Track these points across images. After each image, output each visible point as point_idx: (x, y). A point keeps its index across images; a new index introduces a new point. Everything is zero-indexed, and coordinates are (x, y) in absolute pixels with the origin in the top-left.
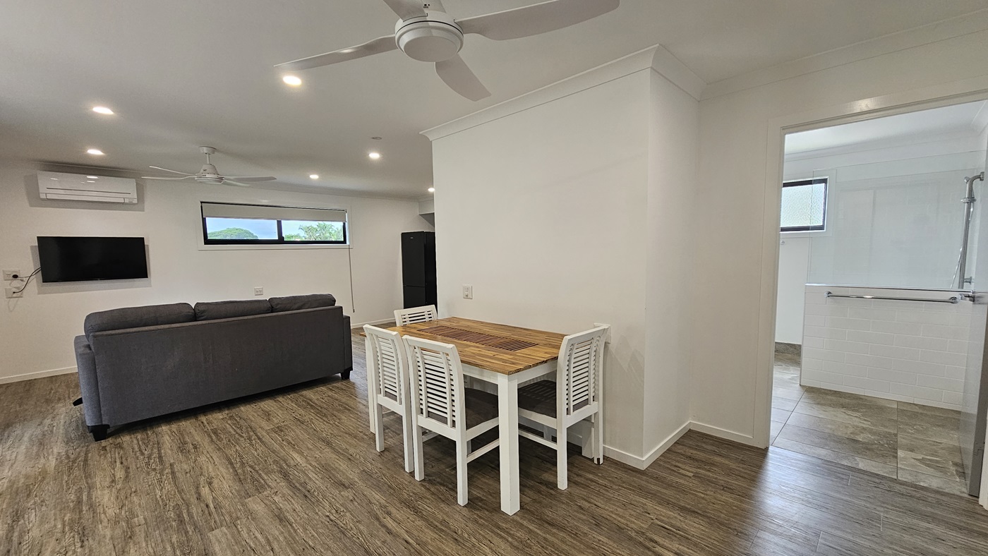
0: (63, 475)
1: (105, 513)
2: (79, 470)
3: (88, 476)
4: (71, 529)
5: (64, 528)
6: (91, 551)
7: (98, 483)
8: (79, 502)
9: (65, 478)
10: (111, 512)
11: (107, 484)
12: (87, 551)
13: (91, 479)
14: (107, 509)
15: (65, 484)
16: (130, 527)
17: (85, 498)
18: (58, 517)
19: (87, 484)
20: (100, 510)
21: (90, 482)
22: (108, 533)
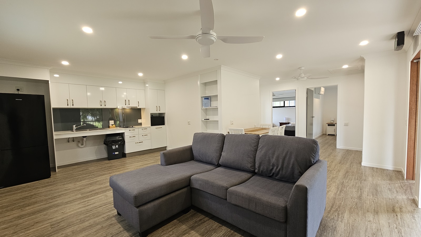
0: (343, 205)
1: (336, 185)
2: (336, 204)
3: (335, 199)
4: (345, 186)
5: (347, 187)
6: (342, 180)
7: (333, 194)
8: (341, 191)
9: (342, 203)
10: (334, 184)
11: (331, 192)
12: (343, 180)
13: (334, 197)
14: (335, 186)
15: (343, 201)
16: (332, 179)
17: (339, 192)
18: (348, 191)
19: (336, 196)
20: (336, 186)
21: (335, 196)
22: (337, 181)
